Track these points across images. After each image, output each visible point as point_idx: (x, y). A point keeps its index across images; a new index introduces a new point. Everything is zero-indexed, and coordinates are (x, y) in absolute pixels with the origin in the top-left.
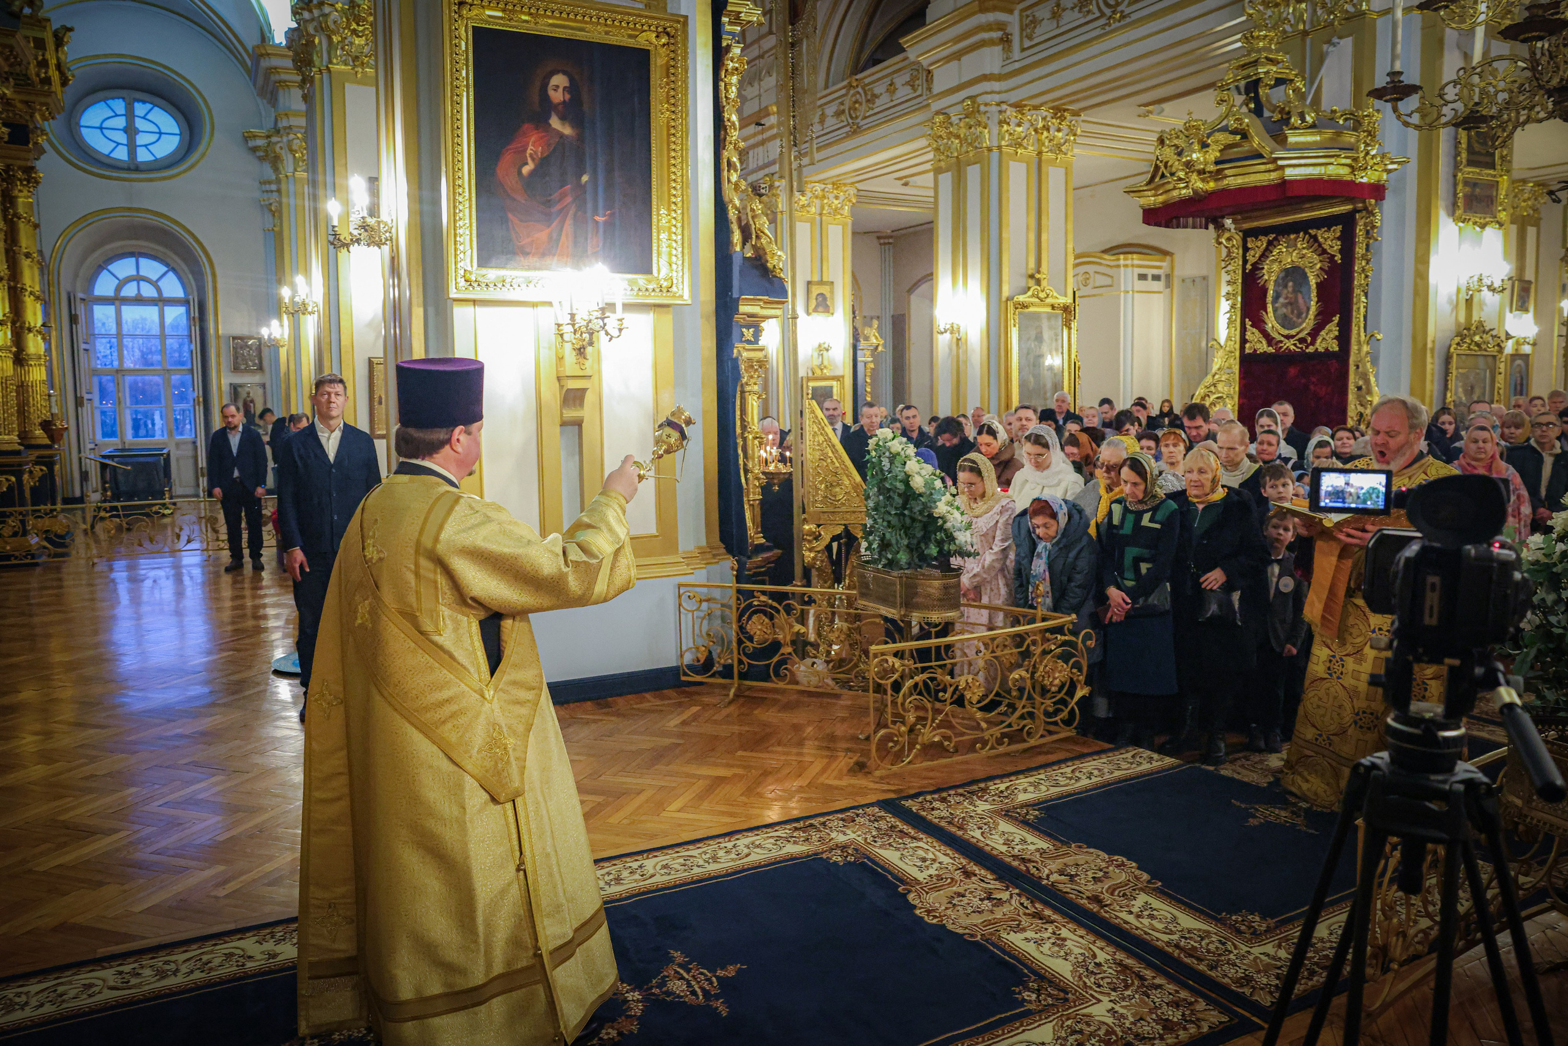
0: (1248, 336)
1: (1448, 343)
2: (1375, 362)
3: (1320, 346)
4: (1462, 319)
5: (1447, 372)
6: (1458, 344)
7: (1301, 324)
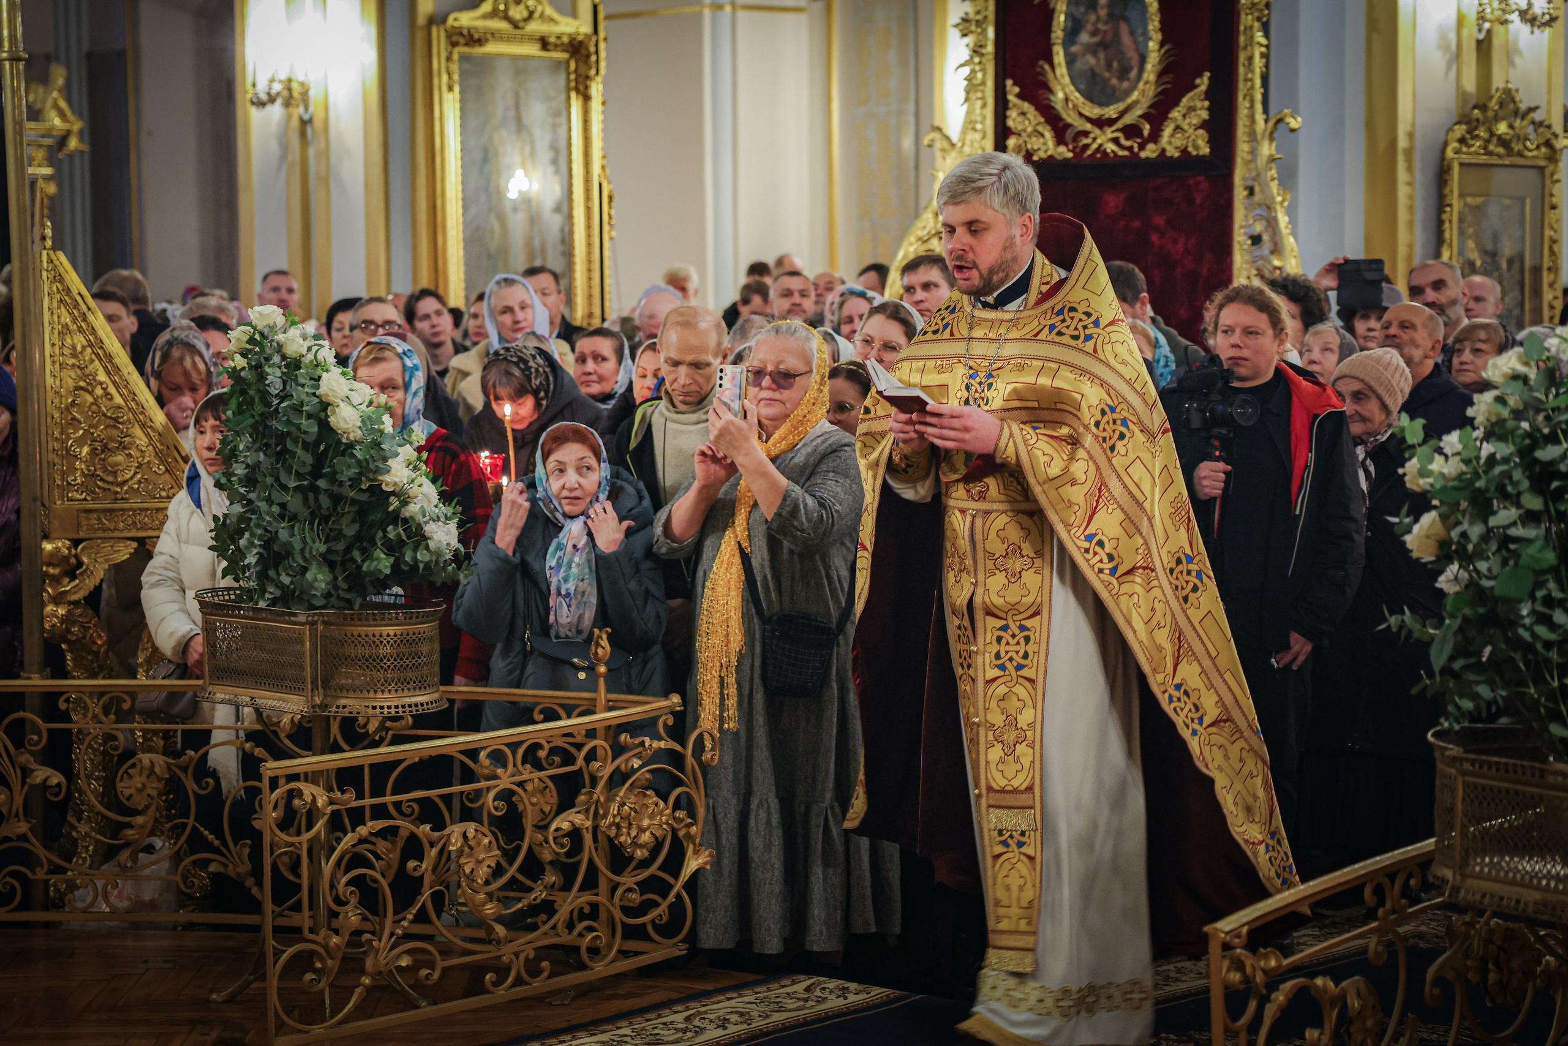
0: (1013, 120)
1: (1441, 139)
2: (1288, 179)
3: (1170, 143)
4: (1470, 84)
5: (1441, 203)
6: (1462, 141)
7: (1128, 93)
